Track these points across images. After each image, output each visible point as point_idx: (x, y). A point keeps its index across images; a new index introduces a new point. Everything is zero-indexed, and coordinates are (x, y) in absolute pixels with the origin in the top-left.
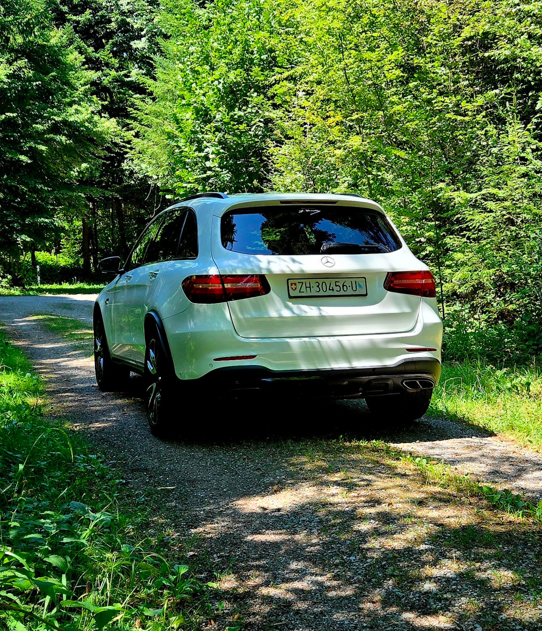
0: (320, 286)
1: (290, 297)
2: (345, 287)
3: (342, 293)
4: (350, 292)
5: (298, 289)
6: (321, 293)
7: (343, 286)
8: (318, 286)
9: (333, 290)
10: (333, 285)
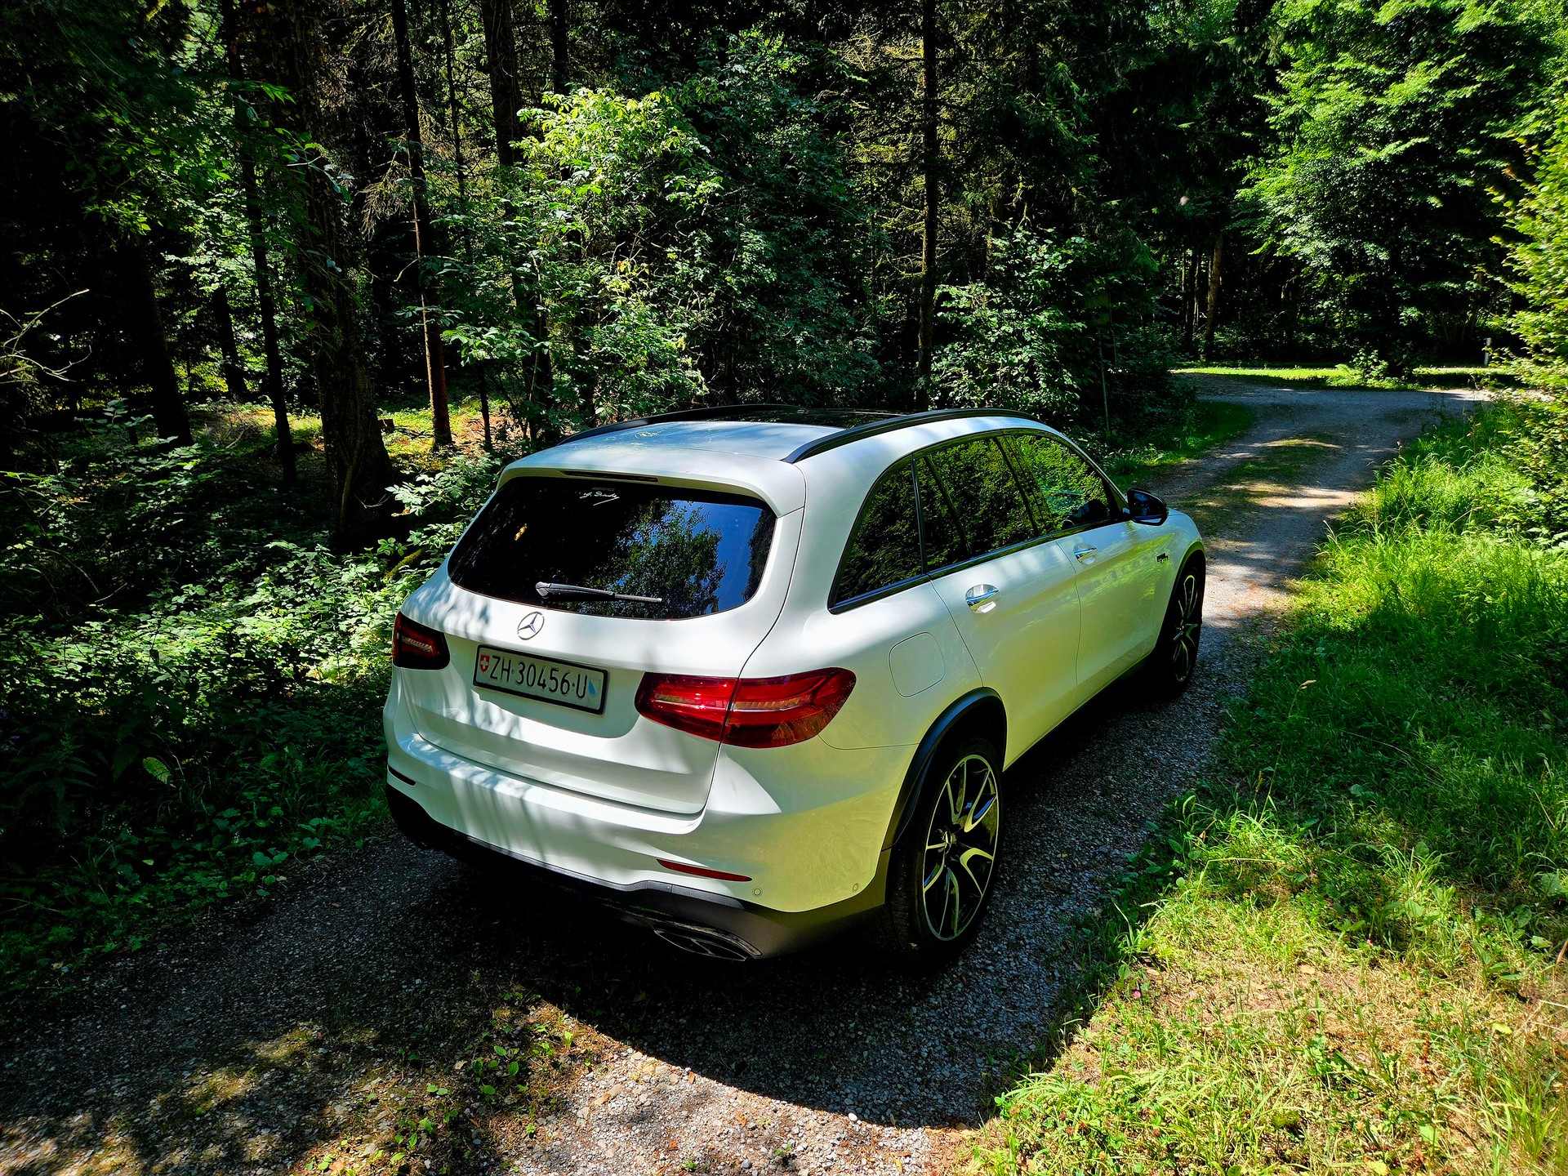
0: (525, 673)
1: (476, 683)
2: (565, 684)
3: (558, 696)
4: (571, 698)
5: (490, 669)
6: (524, 688)
7: (564, 681)
8: (521, 672)
9: (544, 685)
10: (546, 676)
